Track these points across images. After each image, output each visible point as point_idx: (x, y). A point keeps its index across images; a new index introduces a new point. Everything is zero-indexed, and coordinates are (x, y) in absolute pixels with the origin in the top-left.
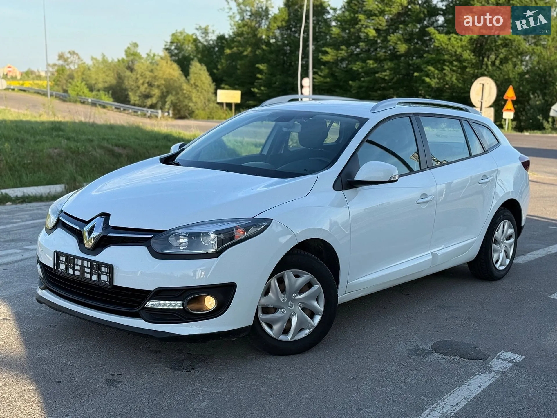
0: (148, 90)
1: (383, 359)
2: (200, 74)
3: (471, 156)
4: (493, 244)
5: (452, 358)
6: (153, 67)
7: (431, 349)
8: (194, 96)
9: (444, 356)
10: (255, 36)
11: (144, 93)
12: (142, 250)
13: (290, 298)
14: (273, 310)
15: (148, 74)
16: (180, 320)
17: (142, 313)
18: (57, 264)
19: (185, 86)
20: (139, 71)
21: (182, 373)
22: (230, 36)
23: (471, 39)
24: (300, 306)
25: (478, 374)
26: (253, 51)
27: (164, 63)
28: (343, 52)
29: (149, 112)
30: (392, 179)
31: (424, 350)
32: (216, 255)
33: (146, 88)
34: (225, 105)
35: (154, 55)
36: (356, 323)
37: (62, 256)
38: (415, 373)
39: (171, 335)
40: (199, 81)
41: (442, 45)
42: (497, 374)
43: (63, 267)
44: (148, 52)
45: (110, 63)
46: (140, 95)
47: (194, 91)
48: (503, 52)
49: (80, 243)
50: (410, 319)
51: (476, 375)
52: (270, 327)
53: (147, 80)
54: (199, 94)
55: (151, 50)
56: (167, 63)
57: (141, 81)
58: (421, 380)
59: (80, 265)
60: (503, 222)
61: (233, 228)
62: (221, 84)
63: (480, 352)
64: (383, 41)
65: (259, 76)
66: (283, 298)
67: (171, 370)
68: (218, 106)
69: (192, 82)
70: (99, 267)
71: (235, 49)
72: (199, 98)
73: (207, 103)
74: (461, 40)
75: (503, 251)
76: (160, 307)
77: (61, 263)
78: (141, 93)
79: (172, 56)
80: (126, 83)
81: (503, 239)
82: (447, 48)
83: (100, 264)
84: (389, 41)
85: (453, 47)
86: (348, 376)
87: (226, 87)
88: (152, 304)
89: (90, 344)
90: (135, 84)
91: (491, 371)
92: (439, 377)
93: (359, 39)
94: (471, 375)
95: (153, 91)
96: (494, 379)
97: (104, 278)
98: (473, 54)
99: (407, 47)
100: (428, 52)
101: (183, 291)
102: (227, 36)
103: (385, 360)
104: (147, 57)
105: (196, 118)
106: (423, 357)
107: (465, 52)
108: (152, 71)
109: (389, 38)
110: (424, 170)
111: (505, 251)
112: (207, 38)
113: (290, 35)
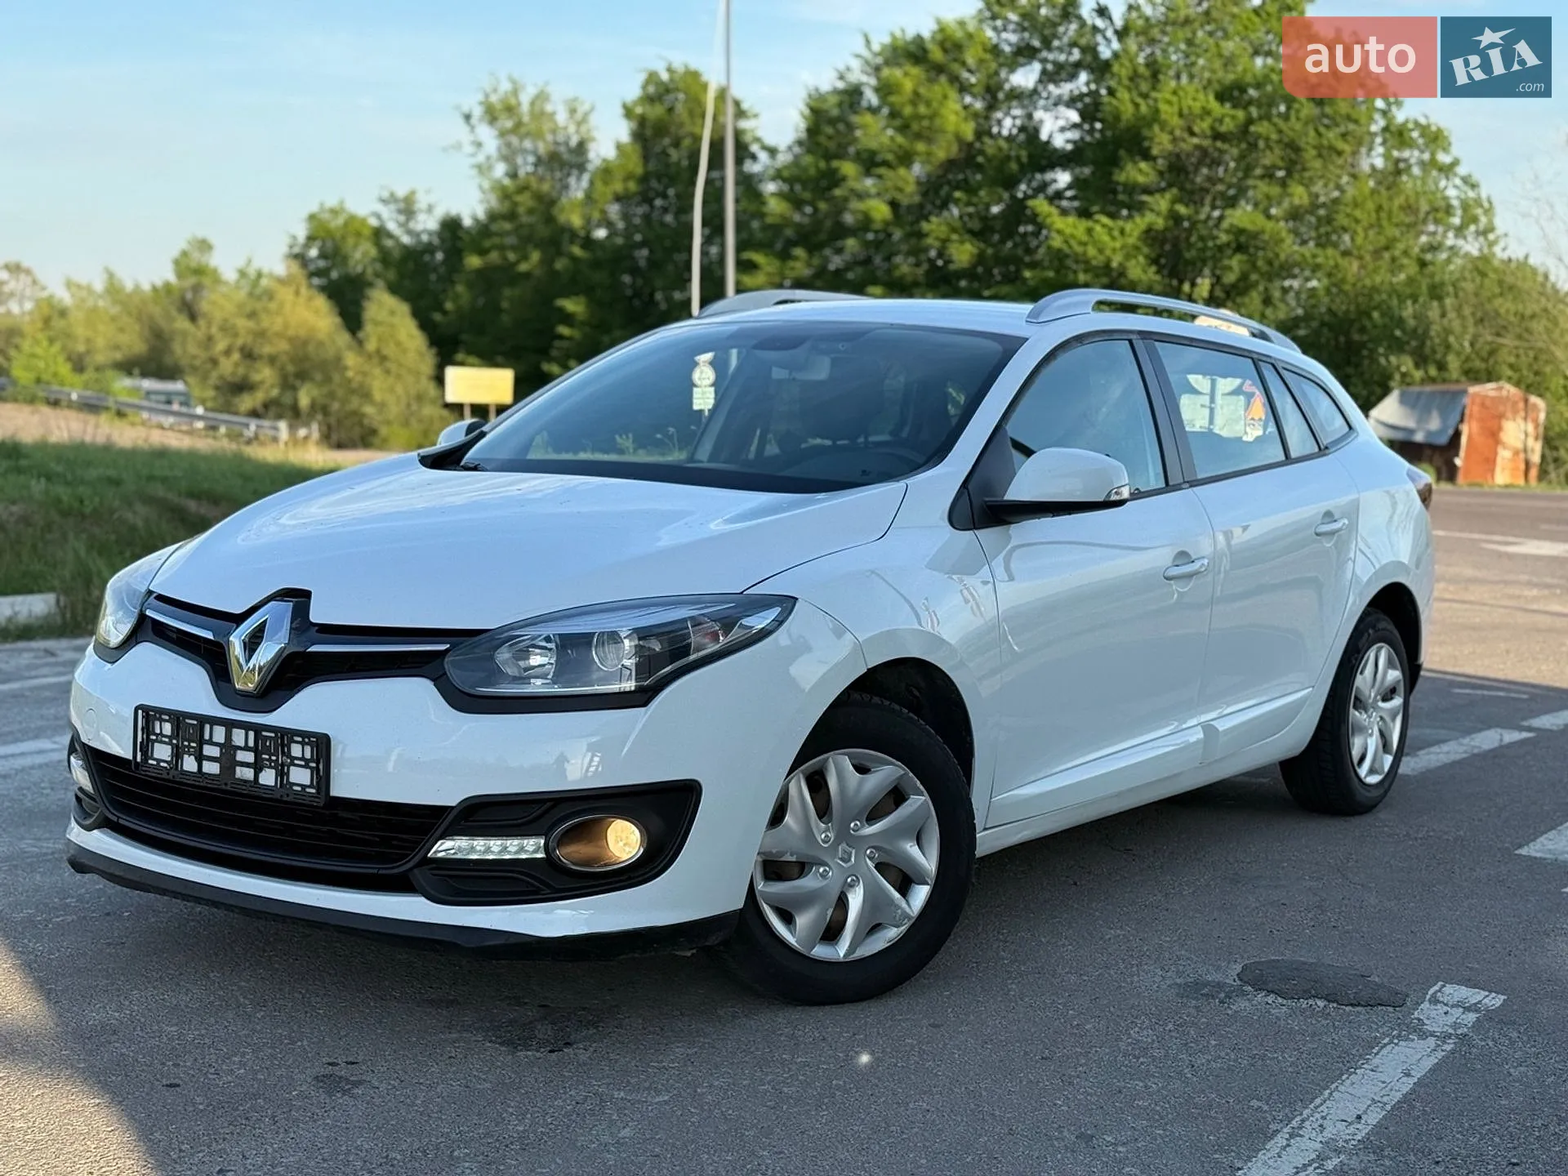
0: (241, 371)
1: (1112, 1009)
2: (392, 326)
3: (1288, 460)
4: (1351, 709)
5: (1304, 1003)
6: (258, 306)
7: (1239, 983)
8: (379, 386)
9: (1280, 1000)
10: (550, 219)
11: (230, 379)
12: (419, 691)
13: (844, 835)
14: (796, 870)
15: (242, 324)
16: (537, 892)
17: (418, 876)
18: (146, 748)
19: (351, 359)
20: (218, 316)
21: (538, 1055)
22: (476, 220)
23: (1149, 231)
24: (870, 859)
25: (1391, 1042)
26: (547, 262)
27: (286, 294)
28: (798, 265)
29: (253, 427)
30: (1114, 498)
31: (1220, 986)
32: (641, 697)
33: (236, 365)
34: (467, 412)
35: (259, 275)
36: (1005, 921)
37: (162, 720)
38: (1213, 1043)
39: (512, 940)
40: (392, 345)
41: (1070, 247)
42: (1444, 1042)
43: (162, 752)
44: (240, 263)
45: (129, 296)
46: (218, 383)
47: (377, 371)
48: (1235, 264)
49: (217, 680)
50: (1156, 910)
51: (1385, 1045)
52: (788, 918)
53: (240, 342)
54: (391, 380)
55: (250, 261)
56: (297, 293)
57: (221, 346)
58: (1235, 1061)
59: (222, 741)
60: (1375, 647)
61: (684, 620)
62: (455, 351)
63: (1380, 986)
64: (908, 236)
65: (564, 330)
66: (823, 833)
67: (503, 1048)
68: (445, 413)
69: (371, 346)
70: (283, 746)
71: (494, 256)
72: (392, 390)
73: (414, 407)
74: (1122, 232)
75: (1376, 729)
76: (474, 857)
77: (156, 741)
78: (221, 377)
79: (312, 275)
80: (177, 348)
81: (1376, 696)
82: (1085, 253)
83: (285, 736)
84: (926, 235)
85: (1101, 251)
86: (1026, 1053)
87: (471, 359)
88: (447, 848)
89: (240, 988)
90: (203, 355)
91: (1424, 1035)
92: (1283, 1052)
93: (841, 231)
94: (1371, 1045)
95: (258, 371)
96: (1440, 1054)
97: (300, 776)
98: (1153, 269)
99: (975, 251)
100: (1033, 265)
101: (549, 804)
102: (467, 222)
103: (1119, 1013)
104: (238, 282)
105: (384, 446)
106: (1222, 1002)
107: (1133, 262)
108: (252, 315)
109: (925, 226)
110: (1177, 488)
111: (1382, 733)
112: (412, 225)
113: (647, 218)
